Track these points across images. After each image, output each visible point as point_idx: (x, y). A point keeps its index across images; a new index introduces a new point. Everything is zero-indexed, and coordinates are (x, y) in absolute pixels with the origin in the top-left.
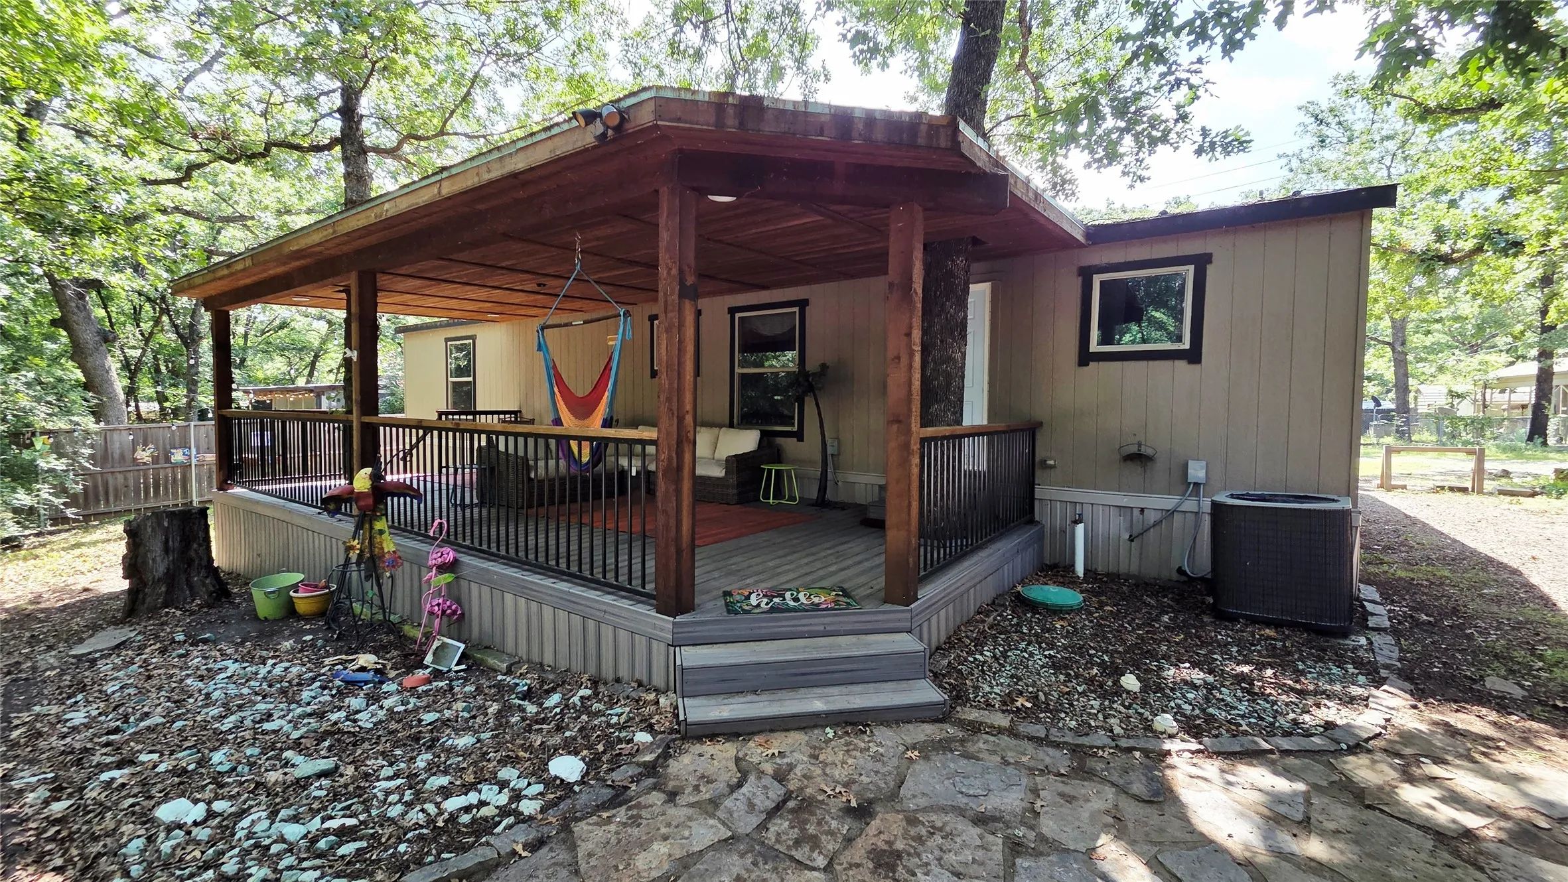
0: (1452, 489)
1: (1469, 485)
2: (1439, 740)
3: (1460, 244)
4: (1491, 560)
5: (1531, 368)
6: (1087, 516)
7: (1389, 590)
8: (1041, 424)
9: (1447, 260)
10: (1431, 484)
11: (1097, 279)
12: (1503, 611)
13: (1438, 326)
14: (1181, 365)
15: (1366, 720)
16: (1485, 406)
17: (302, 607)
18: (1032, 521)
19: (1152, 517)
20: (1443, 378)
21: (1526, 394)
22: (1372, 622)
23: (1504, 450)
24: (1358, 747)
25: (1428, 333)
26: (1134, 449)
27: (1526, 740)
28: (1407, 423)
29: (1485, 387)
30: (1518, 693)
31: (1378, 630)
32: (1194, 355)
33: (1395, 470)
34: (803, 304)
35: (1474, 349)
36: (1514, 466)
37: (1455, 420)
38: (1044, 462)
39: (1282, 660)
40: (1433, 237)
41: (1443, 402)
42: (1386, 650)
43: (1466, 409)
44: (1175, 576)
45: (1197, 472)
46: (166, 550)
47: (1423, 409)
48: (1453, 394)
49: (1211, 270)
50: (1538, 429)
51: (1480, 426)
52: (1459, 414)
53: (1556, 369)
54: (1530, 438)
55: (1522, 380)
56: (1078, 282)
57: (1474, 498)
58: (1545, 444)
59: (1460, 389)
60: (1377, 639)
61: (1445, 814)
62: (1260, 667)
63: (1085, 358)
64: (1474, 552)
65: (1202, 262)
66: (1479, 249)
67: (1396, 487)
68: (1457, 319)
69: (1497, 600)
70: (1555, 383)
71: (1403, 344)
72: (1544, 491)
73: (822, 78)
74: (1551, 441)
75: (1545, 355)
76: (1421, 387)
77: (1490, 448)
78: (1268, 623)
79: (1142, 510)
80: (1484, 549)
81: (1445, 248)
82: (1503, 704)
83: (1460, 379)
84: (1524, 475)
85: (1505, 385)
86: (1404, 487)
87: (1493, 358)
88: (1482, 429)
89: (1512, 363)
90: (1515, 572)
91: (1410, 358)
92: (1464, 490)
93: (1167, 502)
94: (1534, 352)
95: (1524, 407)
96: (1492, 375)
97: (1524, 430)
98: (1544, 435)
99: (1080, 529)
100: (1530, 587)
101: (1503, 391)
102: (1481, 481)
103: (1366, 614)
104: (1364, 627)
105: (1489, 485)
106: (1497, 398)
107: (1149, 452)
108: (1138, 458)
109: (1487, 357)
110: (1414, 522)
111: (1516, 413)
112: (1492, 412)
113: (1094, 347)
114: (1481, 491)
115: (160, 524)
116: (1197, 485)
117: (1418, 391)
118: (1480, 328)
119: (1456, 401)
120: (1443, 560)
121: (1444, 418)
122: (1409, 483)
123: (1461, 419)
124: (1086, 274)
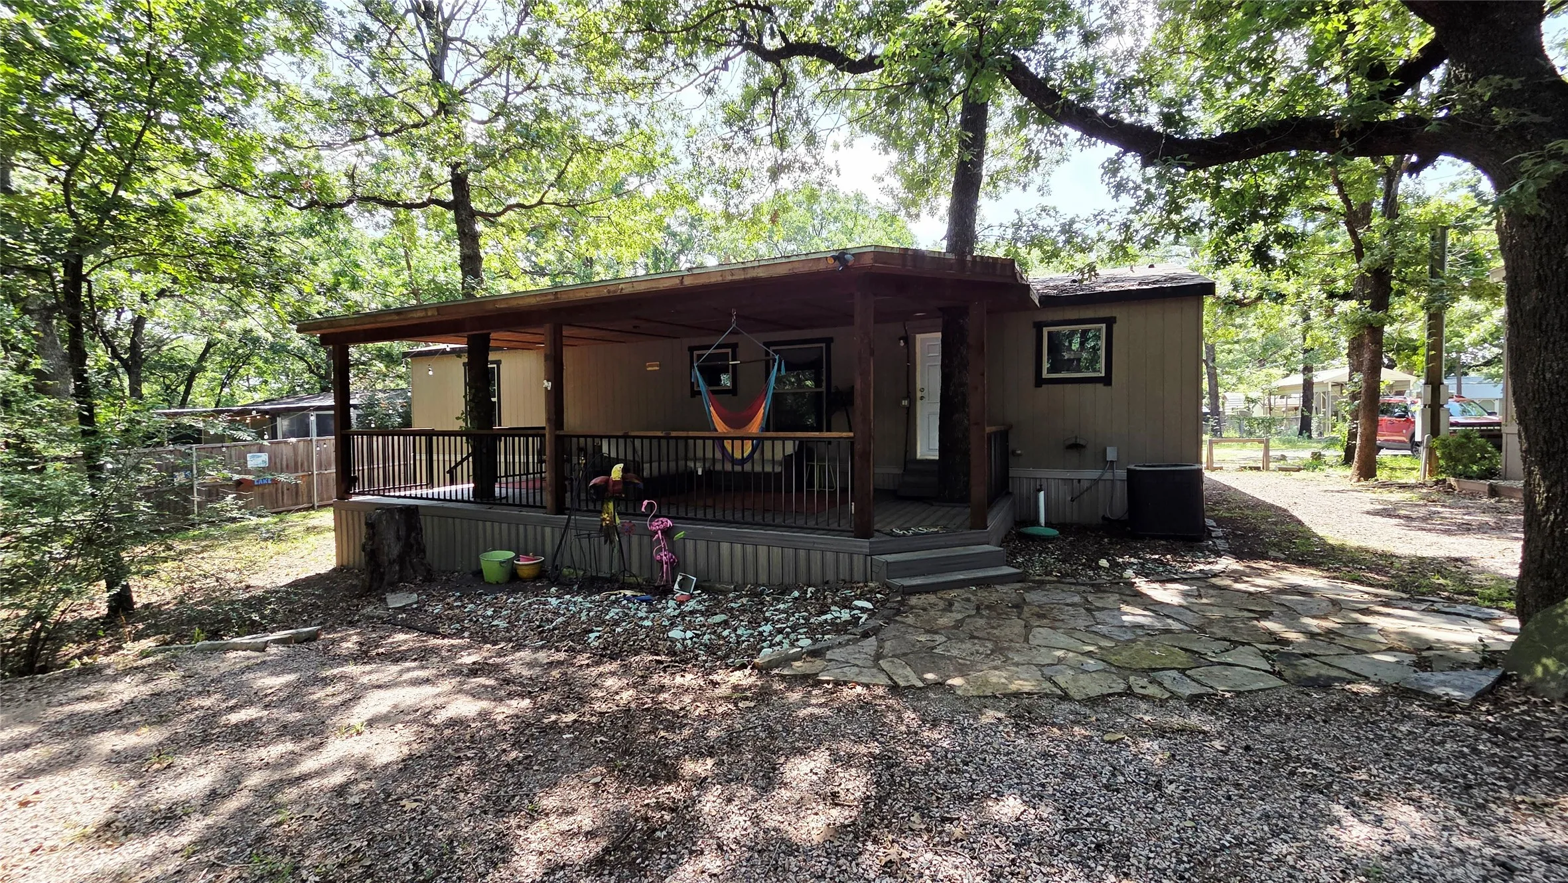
0: (1251, 468)
1: (1260, 465)
2: (1248, 570)
3: (1248, 294)
4: (1273, 506)
5: (1298, 379)
6: (1044, 486)
7: (1220, 522)
8: (1011, 427)
9: (1240, 303)
10: (1237, 466)
11: (1045, 330)
12: (1278, 528)
13: (1237, 346)
14: (1100, 386)
15: (1217, 567)
16: (1271, 409)
17: (524, 573)
18: (1009, 494)
19: (1085, 485)
20: (1242, 387)
21: (1296, 400)
22: (1213, 535)
23: (1284, 442)
24: (1215, 575)
25: (1230, 352)
26: (1073, 441)
27: (1285, 569)
28: (1219, 423)
29: (1270, 394)
30: (1283, 556)
31: (1217, 538)
32: (1107, 380)
33: (1215, 458)
34: (829, 341)
35: (1262, 363)
36: (1290, 453)
37: (1250, 420)
38: (1014, 453)
39: (1174, 553)
40: (1231, 287)
41: (1242, 406)
42: (1222, 545)
43: (1258, 412)
44: (1100, 521)
45: (1111, 454)
46: (398, 538)
47: (1228, 412)
48: (1249, 400)
49: (1115, 327)
50: (1305, 426)
51: (1268, 424)
52: (1254, 415)
53: (1315, 380)
54: (1301, 433)
55: (1293, 388)
56: (1033, 332)
57: (1264, 474)
58: (1310, 437)
59: (1253, 395)
60: (1217, 541)
61: (1252, 589)
62: (1164, 555)
63: (1040, 381)
64: (1264, 502)
65: (1110, 322)
66: (1260, 298)
67: (1216, 469)
68: (1250, 340)
69: (1275, 524)
70: (1315, 390)
71: (1214, 360)
72: (1306, 468)
73: (834, 172)
74: (1314, 435)
75: (1307, 369)
76: (1227, 395)
77: (1274, 442)
78: (1162, 538)
79: (1079, 481)
80: (1269, 501)
81: (1239, 296)
82: (1275, 559)
83: (1253, 388)
84: (1295, 458)
85: (1283, 392)
86: (1221, 468)
87: (1274, 371)
88: (1269, 427)
89: (1288, 375)
90: (1285, 510)
91: (1218, 371)
92: (1258, 469)
93: (1093, 474)
94: (1301, 367)
95: (1296, 409)
96: (1275, 384)
97: (1296, 427)
98: (1309, 431)
99: (1042, 495)
100: (1291, 517)
101: (1282, 397)
102: (1268, 462)
103: (1210, 532)
104: (1210, 537)
105: (1272, 465)
106: (1279, 402)
107: (1082, 442)
108: (1076, 447)
109: (1271, 371)
110: (1229, 488)
111: (1291, 414)
112: (1277, 414)
113: (1045, 375)
114: (1268, 469)
115: (392, 518)
116: (1112, 462)
117: (1224, 398)
118: (1264, 349)
119: (1251, 405)
120: (1247, 507)
121: (1244, 417)
122: (1225, 466)
123: (1256, 419)
124: (1039, 327)
